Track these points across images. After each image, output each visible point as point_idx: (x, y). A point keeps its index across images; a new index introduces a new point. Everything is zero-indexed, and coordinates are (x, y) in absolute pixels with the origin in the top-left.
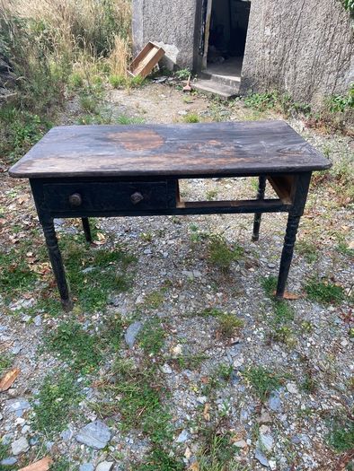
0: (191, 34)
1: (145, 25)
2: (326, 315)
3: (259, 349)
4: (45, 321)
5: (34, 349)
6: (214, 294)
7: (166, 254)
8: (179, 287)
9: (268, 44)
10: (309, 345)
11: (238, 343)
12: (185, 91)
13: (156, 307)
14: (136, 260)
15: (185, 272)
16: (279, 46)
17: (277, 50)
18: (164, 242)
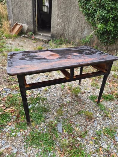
0: (32, 20)
1: (14, 17)
2: (113, 105)
3: (102, 121)
4: (22, 133)
5: (23, 147)
6: (78, 105)
7: (55, 94)
8: (66, 106)
9: (59, 24)
10: (115, 116)
11: (95, 121)
12: (33, 39)
13: (62, 115)
14: (46, 99)
15: (65, 100)
16: (63, 25)
17: (62, 26)
18: (52, 90)
